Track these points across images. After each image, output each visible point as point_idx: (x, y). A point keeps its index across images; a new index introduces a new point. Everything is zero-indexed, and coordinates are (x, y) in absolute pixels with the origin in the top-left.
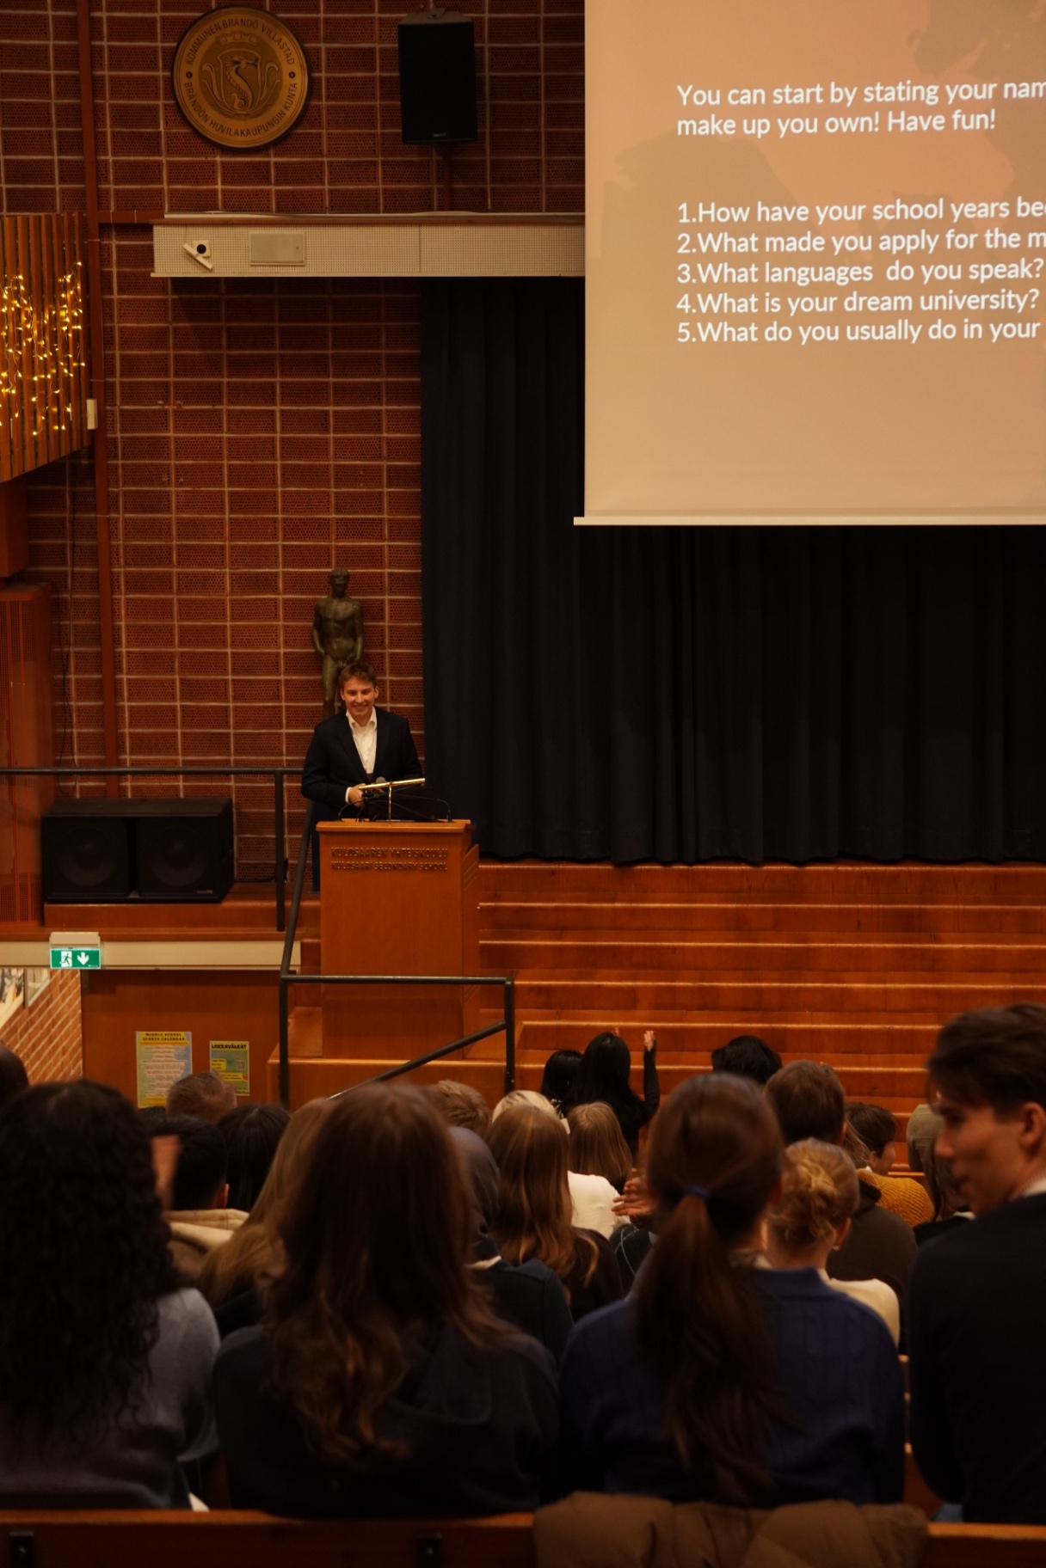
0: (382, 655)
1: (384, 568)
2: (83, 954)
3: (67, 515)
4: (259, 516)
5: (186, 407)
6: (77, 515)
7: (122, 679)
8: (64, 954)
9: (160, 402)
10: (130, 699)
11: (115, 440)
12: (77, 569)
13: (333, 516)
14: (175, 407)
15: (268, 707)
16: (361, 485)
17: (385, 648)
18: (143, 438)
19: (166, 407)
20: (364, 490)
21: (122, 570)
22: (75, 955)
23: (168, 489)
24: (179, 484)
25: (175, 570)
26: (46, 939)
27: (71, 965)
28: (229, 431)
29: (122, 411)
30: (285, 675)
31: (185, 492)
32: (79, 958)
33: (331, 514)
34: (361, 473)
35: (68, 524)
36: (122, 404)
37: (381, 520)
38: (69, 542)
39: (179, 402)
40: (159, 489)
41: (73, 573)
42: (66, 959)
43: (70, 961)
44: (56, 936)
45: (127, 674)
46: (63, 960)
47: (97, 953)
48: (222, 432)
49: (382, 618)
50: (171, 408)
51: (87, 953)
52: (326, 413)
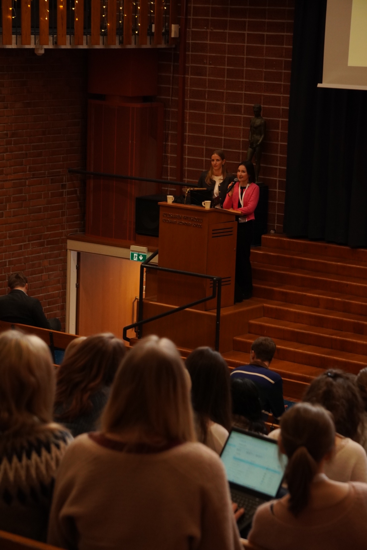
0: (277, 145)
1: (280, 106)
2: (141, 256)
3: (171, 75)
4: (237, 80)
5: (215, 31)
6: (174, 75)
7: (186, 146)
8: (135, 255)
9: (205, 28)
10: (188, 155)
11: (189, 43)
12: (173, 98)
13: (263, 82)
14: (210, 30)
15: (235, 163)
16: (274, 68)
17: (279, 142)
18: (198, 43)
19: (208, 30)
20: (275, 71)
21: (188, 100)
22: (139, 255)
23: (206, 66)
24: (210, 64)
25: (207, 101)
26: (129, 248)
27: (137, 260)
28: (229, 42)
29: (192, 31)
30: (242, 150)
31: (212, 67)
32: (140, 257)
33: (263, 81)
34: (275, 63)
35: (171, 78)
36: (193, 28)
37: (280, 84)
38: (171, 86)
39: (212, 28)
40: (203, 66)
41: (172, 99)
42: (135, 257)
43: (137, 258)
44: (133, 247)
45: (188, 144)
46: (134, 257)
47: (146, 256)
48: (226, 42)
49: (278, 128)
50: (209, 30)
51: (143, 256)
52: (263, 35)
